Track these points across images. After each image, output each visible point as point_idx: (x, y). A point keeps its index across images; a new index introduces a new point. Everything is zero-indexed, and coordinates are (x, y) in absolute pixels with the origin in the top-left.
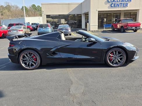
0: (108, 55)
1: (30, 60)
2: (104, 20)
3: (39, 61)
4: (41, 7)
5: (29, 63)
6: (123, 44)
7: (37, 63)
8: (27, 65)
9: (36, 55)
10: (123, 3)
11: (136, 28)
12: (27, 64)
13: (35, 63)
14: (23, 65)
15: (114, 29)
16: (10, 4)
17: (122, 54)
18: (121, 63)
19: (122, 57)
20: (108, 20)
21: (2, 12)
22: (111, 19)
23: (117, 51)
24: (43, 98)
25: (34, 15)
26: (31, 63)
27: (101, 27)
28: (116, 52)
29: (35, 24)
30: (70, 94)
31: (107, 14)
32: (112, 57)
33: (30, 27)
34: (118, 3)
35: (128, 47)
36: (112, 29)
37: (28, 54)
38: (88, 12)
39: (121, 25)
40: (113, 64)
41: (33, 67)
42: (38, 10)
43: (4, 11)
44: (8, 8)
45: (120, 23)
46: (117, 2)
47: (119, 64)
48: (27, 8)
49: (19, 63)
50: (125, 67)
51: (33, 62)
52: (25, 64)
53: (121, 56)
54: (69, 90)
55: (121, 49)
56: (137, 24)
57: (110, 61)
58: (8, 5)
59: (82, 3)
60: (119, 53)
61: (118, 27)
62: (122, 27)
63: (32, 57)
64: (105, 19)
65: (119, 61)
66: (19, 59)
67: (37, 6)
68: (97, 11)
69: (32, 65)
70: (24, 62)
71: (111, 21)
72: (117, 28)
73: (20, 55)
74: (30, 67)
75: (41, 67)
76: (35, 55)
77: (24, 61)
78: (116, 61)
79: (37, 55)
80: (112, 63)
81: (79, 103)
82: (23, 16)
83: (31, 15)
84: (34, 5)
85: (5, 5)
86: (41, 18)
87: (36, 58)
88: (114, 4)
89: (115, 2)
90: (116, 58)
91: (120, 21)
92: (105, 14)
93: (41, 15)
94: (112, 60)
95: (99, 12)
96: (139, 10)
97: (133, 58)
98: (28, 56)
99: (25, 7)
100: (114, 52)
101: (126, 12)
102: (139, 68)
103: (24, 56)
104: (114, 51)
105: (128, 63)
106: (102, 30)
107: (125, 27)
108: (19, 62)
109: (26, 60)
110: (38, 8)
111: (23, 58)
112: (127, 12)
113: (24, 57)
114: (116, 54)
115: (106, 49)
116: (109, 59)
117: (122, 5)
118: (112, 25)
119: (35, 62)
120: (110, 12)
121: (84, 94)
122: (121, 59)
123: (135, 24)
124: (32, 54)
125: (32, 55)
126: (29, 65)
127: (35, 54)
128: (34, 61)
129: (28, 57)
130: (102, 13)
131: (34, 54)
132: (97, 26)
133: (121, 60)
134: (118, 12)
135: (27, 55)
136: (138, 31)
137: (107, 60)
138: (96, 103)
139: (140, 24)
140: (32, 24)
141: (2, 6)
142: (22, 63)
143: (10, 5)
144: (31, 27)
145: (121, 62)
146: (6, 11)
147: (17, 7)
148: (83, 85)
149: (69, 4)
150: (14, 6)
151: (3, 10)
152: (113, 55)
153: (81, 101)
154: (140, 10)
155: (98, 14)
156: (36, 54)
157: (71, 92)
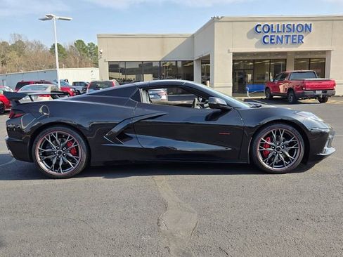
0: (260, 142)
1: (60, 153)
2: (246, 76)
3: (85, 156)
4: (97, 47)
5: (58, 161)
6: (295, 113)
7: (78, 162)
8: (53, 166)
9: (76, 141)
10: (291, 34)
11: (326, 92)
12: (54, 163)
13: (73, 161)
14: (43, 165)
15: (271, 96)
16: (23, 37)
17: (294, 139)
18: (293, 163)
19: (293, 147)
20: (256, 76)
21: (3, 56)
22: (264, 75)
23: (282, 131)
24: (87, 239)
25: (80, 65)
26: (63, 161)
27: (239, 92)
28: (278, 134)
29: (80, 83)
30: (159, 231)
31: (254, 61)
32: (270, 146)
33: (69, 89)
34: (280, 36)
35: (310, 123)
36: (266, 95)
37: (56, 138)
38: (209, 56)
39: (287, 85)
40: (272, 166)
41: (68, 171)
42: (91, 53)
43: (8, 56)
44: (19, 47)
45: (286, 82)
46: (278, 31)
47: (287, 165)
48: (64, 49)
49: (33, 162)
50: (303, 173)
51: (68, 158)
52: (49, 162)
53: (291, 144)
54: (158, 223)
55: (291, 128)
56: (328, 83)
57: (264, 158)
58: (20, 42)
59: (193, 35)
60: (287, 137)
61: (282, 91)
62: (290, 90)
63: (66, 146)
64: (250, 76)
65: (287, 159)
66: (33, 150)
67: (89, 44)
68: (229, 52)
69: (66, 166)
70: (45, 157)
71: (264, 78)
72: (279, 94)
73: (36, 140)
74: (59, 172)
75: (88, 170)
76: (73, 141)
77: (44, 154)
78: (279, 157)
79: (79, 140)
80: (270, 162)
81: (184, 253)
82: (52, 66)
83: (73, 64)
84: (81, 41)
85: (11, 42)
86: (96, 71)
87: (77, 148)
88: (271, 36)
89: (272, 32)
90: (279, 149)
91: (285, 76)
92: (249, 61)
93: (96, 65)
94: (270, 155)
95: (235, 55)
96: (330, 51)
97: (321, 151)
98: (56, 142)
99: (59, 45)
100: (274, 135)
101: (298, 57)
102: (337, 176)
103: (47, 142)
104: (274, 132)
105: (309, 163)
106: (243, 98)
107: (298, 89)
108: (33, 159)
109: (50, 153)
110: (89, 49)
111: (44, 147)
112: (301, 57)
113: (46, 145)
114: (278, 139)
115: (254, 126)
116: (261, 152)
117: (290, 40)
118: (265, 86)
119: (74, 157)
120: (260, 58)
121: (197, 231)
122: (291, 152)
123: (323, 83)
124: (66, 137)
125: (67, 140)
126: (57, 166)
127: (73, 138)
128: (71, 156)
129: (56, 144)
130: (241, 58)
131: (70, 138)
132: (231, 88)
133: (291, 154)
134: (280, 57)
135: (53, 139)
136: (330, 101)
137: (256, 153)
138: (228, 251)
139: (335, 85)
140: (75, 84)
141: (4, 43)
142: (39, 159)
143: (24, 40)
144: (71, 90)
145: (293, 160)
146: (14, 54)
147: (41, 46)
148: (194, 212)
149: (163, 37)
150: (32, 45)
151: (6, 52)
152: (272, 141)
153: (190, 248)
154: (332, 52)
155: (234, 61)
156: (77, 137)
157: (163, 228)
